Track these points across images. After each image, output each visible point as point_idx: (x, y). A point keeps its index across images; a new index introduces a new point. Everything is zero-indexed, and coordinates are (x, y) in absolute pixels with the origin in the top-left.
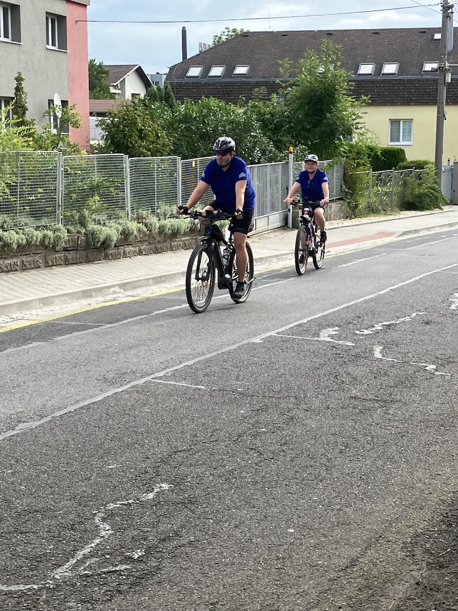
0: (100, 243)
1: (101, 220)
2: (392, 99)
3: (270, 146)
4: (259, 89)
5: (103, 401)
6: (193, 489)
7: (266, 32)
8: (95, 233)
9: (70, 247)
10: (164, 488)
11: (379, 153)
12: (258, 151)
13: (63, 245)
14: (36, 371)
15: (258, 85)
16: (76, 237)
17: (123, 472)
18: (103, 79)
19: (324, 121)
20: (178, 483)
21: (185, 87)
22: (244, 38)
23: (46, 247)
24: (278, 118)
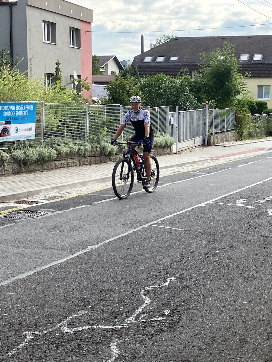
0: (108, 153)
1: (108, 140)
2: (259, 74)
3: (195, 100)
4: (184, 69)
5: (128, 235)
6: (188, 281)
7: (188, 37)
8: (105, 147)
9: (92, 155)
10: (172, 280)
11: (255, 104)
12: (189, 103)
13: (89, 154)
14: (89, 219)
15: (183, 66)
16: (95, 150)
17: (149, 271)
18: (96, 64)
19: (225, 86)
20: (179, 277)
21: (143, 68)
22: (176, 41)
23: (80, 155)
24: (199, 85)
